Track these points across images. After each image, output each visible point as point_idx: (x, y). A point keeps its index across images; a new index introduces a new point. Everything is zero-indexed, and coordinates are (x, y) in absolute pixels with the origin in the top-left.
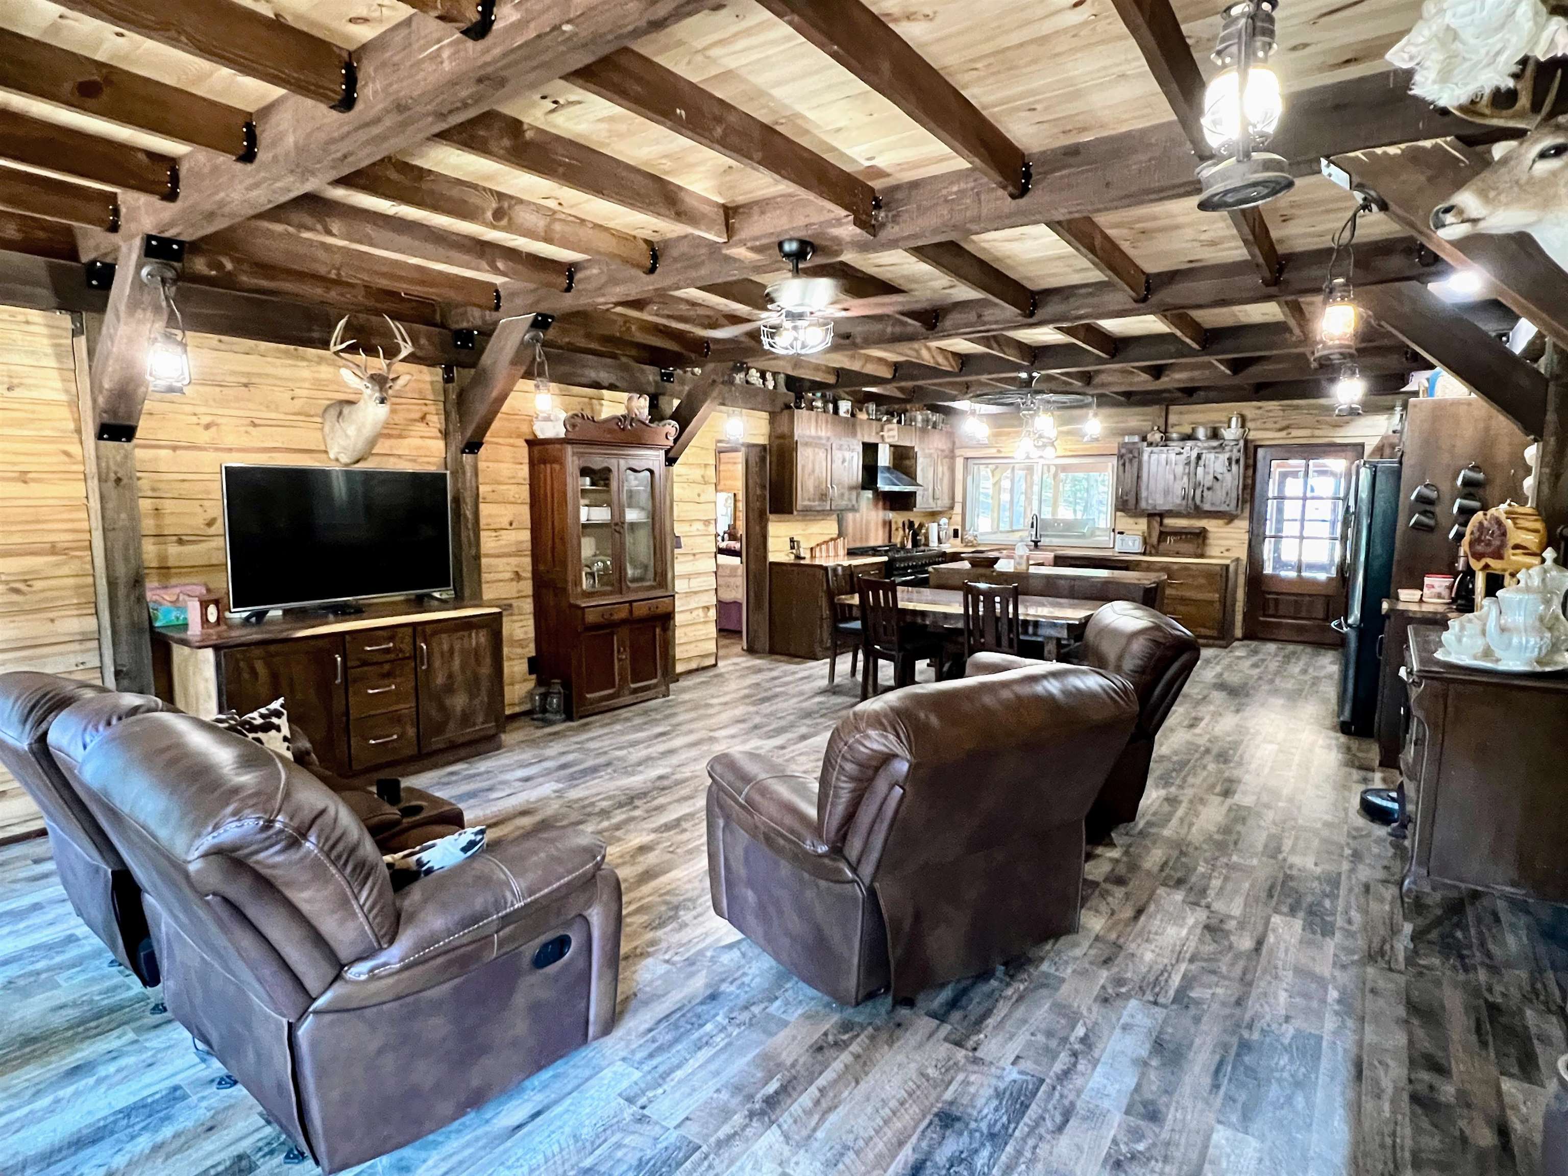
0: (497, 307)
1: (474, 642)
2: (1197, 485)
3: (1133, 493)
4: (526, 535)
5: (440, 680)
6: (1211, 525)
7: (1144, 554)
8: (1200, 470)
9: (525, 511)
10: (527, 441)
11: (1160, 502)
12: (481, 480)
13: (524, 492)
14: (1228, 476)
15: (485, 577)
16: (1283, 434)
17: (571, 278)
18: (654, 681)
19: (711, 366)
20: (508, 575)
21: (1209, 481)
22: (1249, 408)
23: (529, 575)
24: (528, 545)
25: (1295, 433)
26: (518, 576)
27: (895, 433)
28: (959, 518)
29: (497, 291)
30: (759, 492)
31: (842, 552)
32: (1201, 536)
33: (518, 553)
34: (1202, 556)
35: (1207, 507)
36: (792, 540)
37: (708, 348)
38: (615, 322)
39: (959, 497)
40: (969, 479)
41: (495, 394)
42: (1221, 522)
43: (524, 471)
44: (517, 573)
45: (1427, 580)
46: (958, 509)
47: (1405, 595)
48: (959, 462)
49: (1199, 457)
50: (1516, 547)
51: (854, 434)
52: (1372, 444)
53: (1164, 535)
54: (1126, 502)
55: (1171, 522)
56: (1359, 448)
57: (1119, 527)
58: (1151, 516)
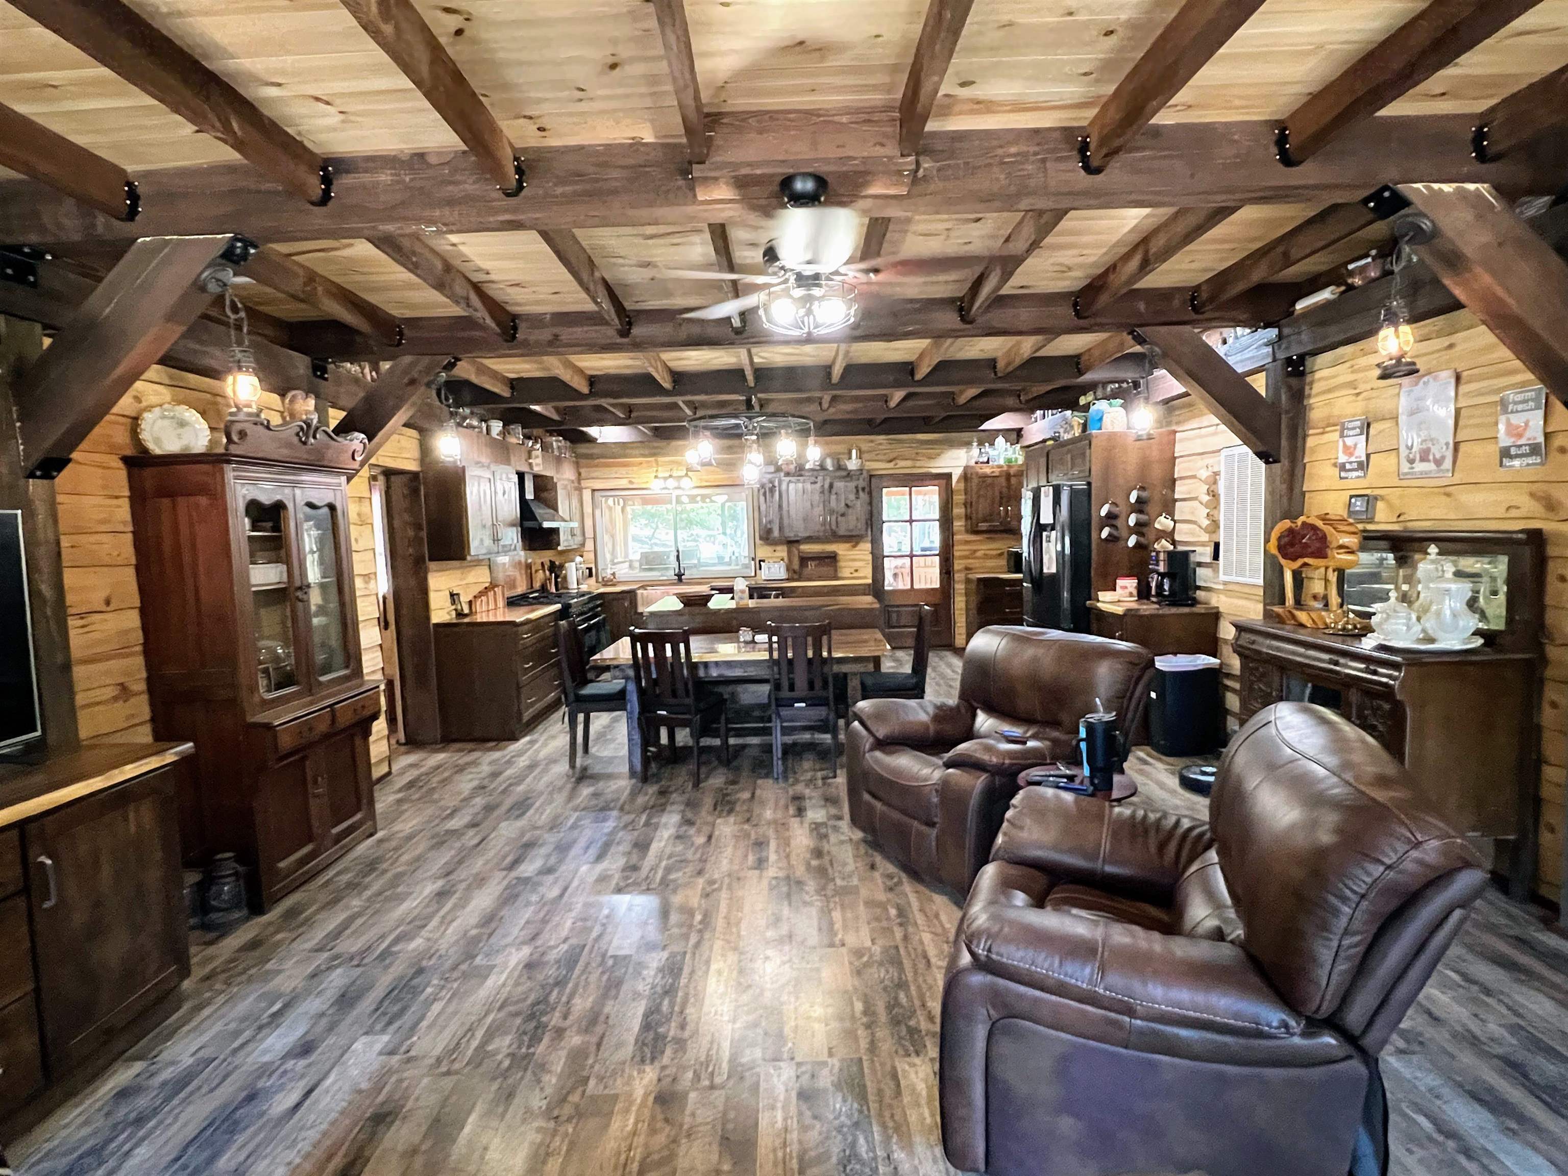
0: (132, 214)
1: (133, 829)
2: (832, 512)
3: (777, 521)
4: (133, 620)
5: (79, 918)
6: (840, 549)
7: (788, 580)
8: (833, 497)
9: (129, 576)
10: (126, 460)
11: (798, 529)
12: (62, 528)
13: (125, 547)
14: (858, 503)
15: (80, 699)
16: (891, 465)
17: (327, 180)
18: (358, 816)
19: (407, 359)
20: (110, 692)
21: (841, 507)
22: (863, 441)
23: (142, 686)
24: (139, 636)
25: (902, 463)
26: (124, 692)
27: (539, 460)
28: (592, 555)
29: (130, 184)
30: (411, 533)
31: (501, 603)
32: (833, 558)
33: (121, 653)
34: (836, 578)
35: (842, 532)
36: (452, 595)
37: (401, 333)
38: (296, 275)
39: (589, 533)
40: (598, 512)
41: (120, 371)
42: (848, 545)
43: (123, 511)
44: (123, 687)
45: (1120, 582)
46: (589, 545)
47: (1104, 596)
48: (587, 495)
49: (831, 486)
50: (1341, 547)
51: (507, 462)
52: (957, 474)
53: (804, 560)
54: (769, 531)
55: (806, 548)
56: (948, 476)
57: (760, 555)
58: (791, 543)
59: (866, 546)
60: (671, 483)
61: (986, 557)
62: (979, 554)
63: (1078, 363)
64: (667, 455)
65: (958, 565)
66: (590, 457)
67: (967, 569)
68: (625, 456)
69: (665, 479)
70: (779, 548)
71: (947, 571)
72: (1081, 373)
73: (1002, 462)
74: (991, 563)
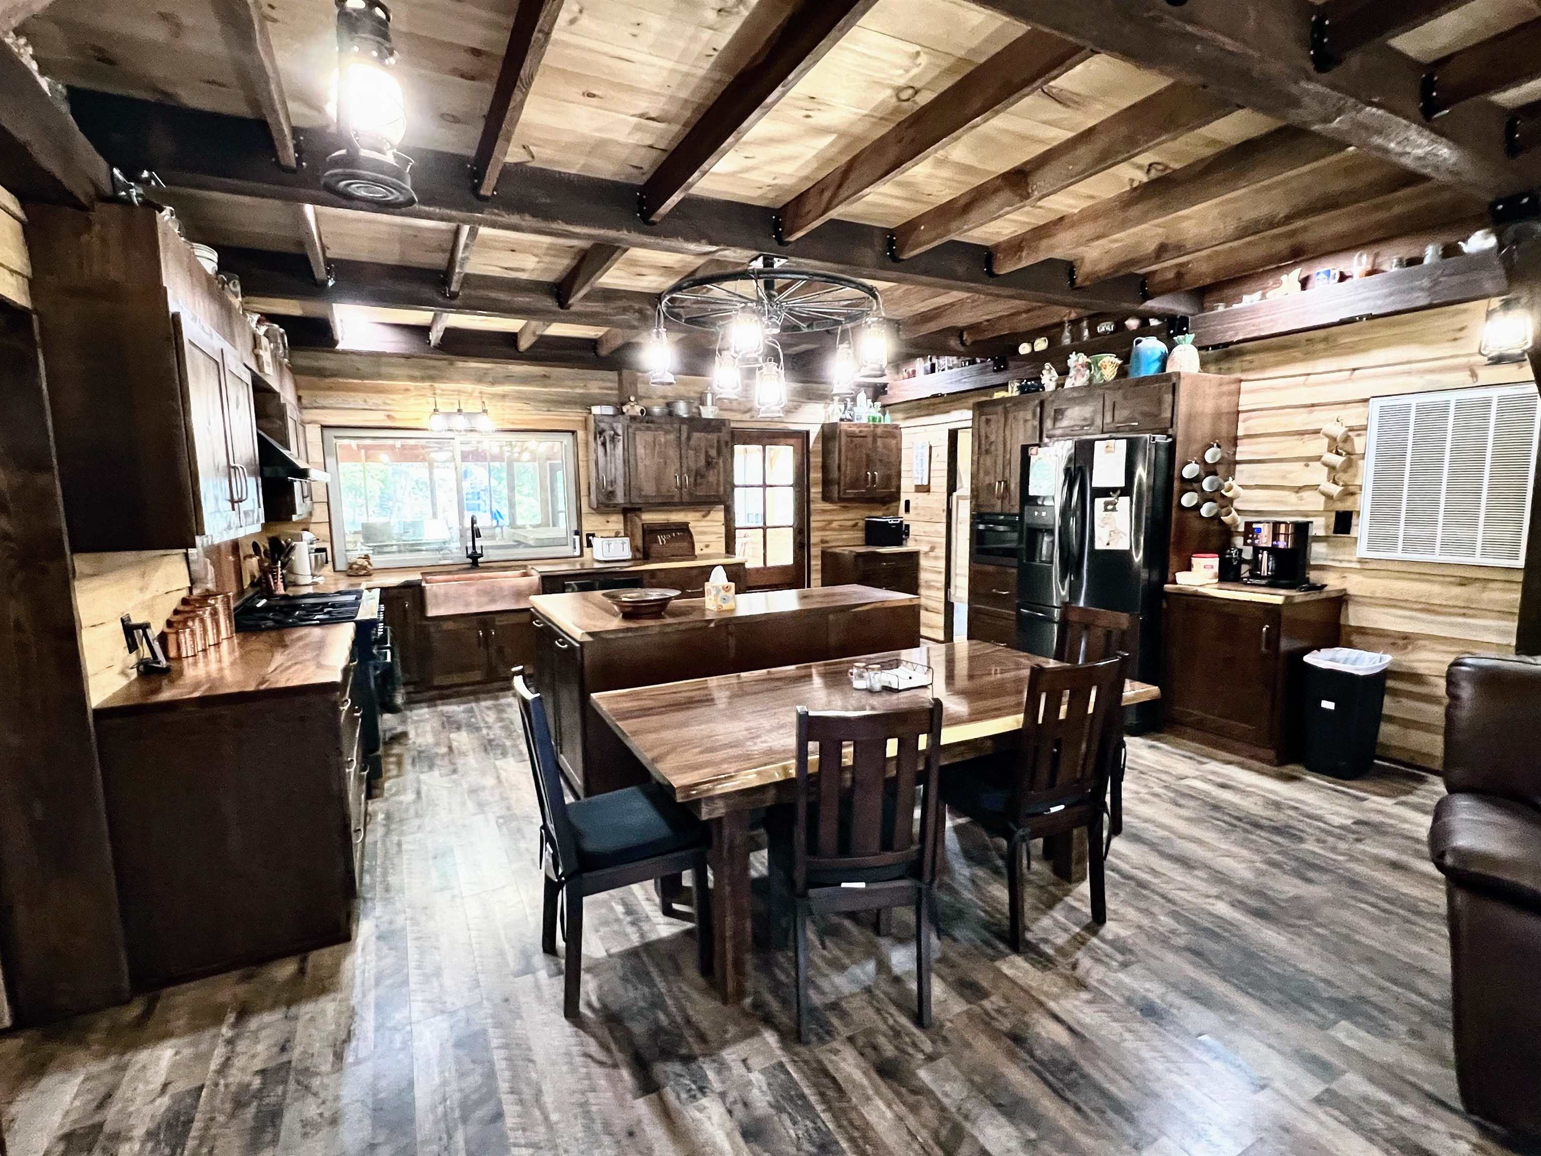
2: (689, 471)
6: (692, 518)
7: (636, 561)
8: (691, 452)
11: (647, 491)
14: (720, 461)
21: (701, 466)
28: (326, 529)
32: (684, 531)
34: (691, 557)
39: (319, 495)
42: (700, 514)
45: (1197, 561)
46: (320, 513)
47: (1184, 578)
49: (689, 437)
52: (815, 432)
53: (650, 532)
54: (611, 494)
55: (649, 517)
56: (805, 436)
57: (586, 528)
58: (629, 511)
59: (718, 515)
60: (460, 422)
61: (842, 529)
62: (835, 525)
63: (1143, 285)
64: (450, 379)
65: (815, 538)
66: (321, 373)
67: (823, 542)
68: (379, 376)
69: (448, 415)
70: (613, 518)
71: (802, 544)
72: (1147, 297)
73: (864, 421)
74: (846, 535)
